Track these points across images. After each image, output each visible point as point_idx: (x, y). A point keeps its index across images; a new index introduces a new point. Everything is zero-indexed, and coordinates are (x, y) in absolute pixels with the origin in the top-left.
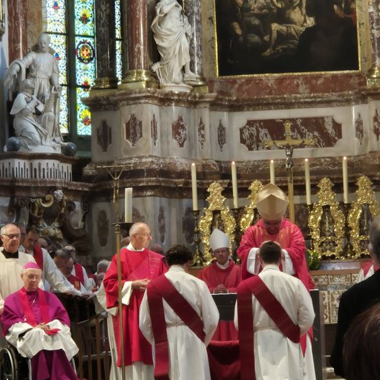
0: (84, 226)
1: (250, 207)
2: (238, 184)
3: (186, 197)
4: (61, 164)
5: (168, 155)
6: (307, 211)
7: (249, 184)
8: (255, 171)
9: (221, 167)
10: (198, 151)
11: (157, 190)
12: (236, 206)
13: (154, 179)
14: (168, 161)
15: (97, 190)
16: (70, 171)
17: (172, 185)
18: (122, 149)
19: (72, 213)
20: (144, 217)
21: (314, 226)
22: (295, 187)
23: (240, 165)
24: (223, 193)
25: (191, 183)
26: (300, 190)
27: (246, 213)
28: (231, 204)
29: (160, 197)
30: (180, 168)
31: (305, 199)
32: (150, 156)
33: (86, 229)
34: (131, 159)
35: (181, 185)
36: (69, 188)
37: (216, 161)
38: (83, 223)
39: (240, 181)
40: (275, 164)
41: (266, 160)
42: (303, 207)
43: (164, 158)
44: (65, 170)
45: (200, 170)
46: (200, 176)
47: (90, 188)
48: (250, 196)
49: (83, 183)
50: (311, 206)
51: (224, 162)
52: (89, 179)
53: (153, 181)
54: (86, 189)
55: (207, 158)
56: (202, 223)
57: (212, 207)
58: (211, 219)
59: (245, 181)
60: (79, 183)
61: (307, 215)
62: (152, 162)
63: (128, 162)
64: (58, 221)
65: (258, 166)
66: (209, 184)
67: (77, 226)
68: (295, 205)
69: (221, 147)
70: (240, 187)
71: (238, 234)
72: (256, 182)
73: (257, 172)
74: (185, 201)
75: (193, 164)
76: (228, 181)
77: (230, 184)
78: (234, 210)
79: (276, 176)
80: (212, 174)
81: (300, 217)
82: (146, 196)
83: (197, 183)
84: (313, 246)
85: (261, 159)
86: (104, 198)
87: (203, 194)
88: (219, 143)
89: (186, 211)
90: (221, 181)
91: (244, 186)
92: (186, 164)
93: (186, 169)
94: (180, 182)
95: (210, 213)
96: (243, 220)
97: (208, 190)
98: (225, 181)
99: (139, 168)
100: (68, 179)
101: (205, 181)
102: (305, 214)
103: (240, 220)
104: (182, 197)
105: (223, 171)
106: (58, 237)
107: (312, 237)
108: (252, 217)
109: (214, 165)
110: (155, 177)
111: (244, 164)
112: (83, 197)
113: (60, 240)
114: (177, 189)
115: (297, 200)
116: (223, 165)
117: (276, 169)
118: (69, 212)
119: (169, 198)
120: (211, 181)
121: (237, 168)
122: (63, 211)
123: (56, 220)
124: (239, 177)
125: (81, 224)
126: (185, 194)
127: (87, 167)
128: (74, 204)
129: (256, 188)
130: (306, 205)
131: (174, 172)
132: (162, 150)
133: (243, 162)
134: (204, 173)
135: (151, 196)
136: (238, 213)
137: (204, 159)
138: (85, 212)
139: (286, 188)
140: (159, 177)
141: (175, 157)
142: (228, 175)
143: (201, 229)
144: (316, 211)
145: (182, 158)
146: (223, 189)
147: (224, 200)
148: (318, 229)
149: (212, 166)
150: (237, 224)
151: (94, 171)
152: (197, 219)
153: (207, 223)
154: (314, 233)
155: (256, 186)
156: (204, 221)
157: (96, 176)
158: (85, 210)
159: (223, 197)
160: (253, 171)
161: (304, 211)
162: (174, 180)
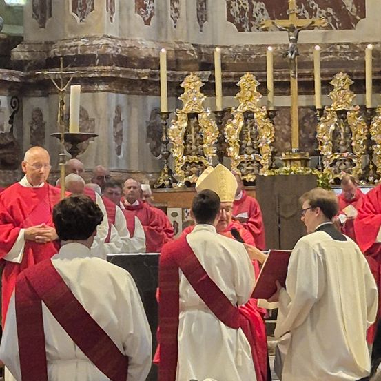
0: (12, 127)
1: (238, 110)
2: (223, 78)
3: (152, 94)
5: (129, 35)
6: (315, 116)
7: (238, 78)
8: (246, 60)
9: (200, 54)
10: (169, 29)
11: (113, 83)
12: (220, 109)
13: (109, 67)
14: (128, 43)
15: (31, 81)
17: (134, 78)
18: (66, 26)
20: (94, 120)
21: (325, 137)
22: (300, 84)
23: (226, 52)
24: (202, 90)
25: (159, 75)
26: (307, 87)
27: (233, 118)
28: (213, 105)
29: (117, 92)
30: (145, 54)
31: (313, 100)
32: (105, 37)
33: (15, 135)
34: (78, 39)
35: (146, 78)
37: (194, 45)
38: (11, 125)
39: (225, 74)
40: (274, 51)
41: (262, 46)
42: (310, 111)
43: (122, 40)
45: (172, 56)
46: (173, 65)
47: (21, 78)
48: (238, 94)
49: (12, 71)
50: (322, 110)
51: (204, 46)
52: (20, 65)
53: (107, 72)
54: (16, 80)
55: (183, 41)
56: (173, 130)
57: (186, 108)
58: (185, 124)
59: (233, 74)
60: (7, 71)
62: (107, 44)
63: (73, 43)
65: (251, 54)
66: (184, 77)
67: (2, 129)
68: (299, 108)
69: (201, 26)
70: (226, 81)
71: (221, 146)
72: (247, 75)
73: (248, 61)
74: (151, 99)
75: (163, 50)
76: (210, 72)
77: (212, 77)
78: (216, 112)
79: (274, 67)
80: (187, 62)
81: (305, 125)
82: (97, 91)
83: (168, 75)
84: (322, 164)
86: (40, 92)
87: (176, 89)
88: (199, 21)
89: (152, 112)
90: (200, 73)
91: (231, 80)
92: (153, 48)
93: (153, 55)
94: (144, 73)
95: (186, 117)
96: (229, 126)
97: (182, 85)
98: (206, 72)
99: (89, 52)
101: (178, 73)
102: (312, 120)
103: (225, 127)
104: (147, 93)
105: (203, 60)
107: (322, 153)
108: (241, 124)
109: (191, 51)
110: (111, 65)
111: (231, 49)
112: (10, 89)
114: (141, 82)
115: (303, 101)
116: (203, 51)
117: (274, 57)
120: (186, 73)
121: (222, 55)
124: (224, 67)
125: (7, 127)
126: (150, 90)
127: (18, 48)
129: (247, 84)
130: (314, 109)
131: (137, 59)
132: (120, 28)
133: (230, 47)
134: (177, 61)
135: (104, 91)
136: (222, 117)
137: (177, 43)
138: (13, 110)
139: (288, 84)
140: (117, 66)
141: (138, 39)
142: (210, 64)
143: (171, 138)
144: (328, 118)
145: (147, 40)
146: (202, 85)
147: (203, 99)
148: (330, 142)
149: (188, 52)
150: (220, 133)
151: (27, 54)
152: (166, 124)
153: (180, 129)
154: (324, 147)
155: (247, 81)
156: (176, 127)
157: (30, 61)
158: (13, 108)
159: (202, 95)
160: (242, 60)
161: (311, 117)
162: (135, 70)
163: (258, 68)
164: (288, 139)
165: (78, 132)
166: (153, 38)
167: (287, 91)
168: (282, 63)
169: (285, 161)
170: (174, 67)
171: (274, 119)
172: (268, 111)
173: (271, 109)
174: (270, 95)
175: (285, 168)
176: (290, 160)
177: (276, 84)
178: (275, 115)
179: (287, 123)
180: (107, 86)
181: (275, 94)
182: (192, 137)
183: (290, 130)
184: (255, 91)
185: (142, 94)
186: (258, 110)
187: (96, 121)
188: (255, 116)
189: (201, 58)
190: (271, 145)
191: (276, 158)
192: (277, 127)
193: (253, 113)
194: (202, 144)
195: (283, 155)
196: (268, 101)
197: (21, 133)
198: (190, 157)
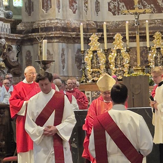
0: (18, 59)
1: (114, 49)
2: (107, 35)
3: (77, 43)
4: (4, 24)
5: (67, 18)
6: (147, 51)
7: (114, 35)
8: (117, 27)
9: (97, 25)
10: (84, 16)
11: (60, 39)
12: (106, 48)
13: (59, 32)
14: (66, 22)
15: (25, 39)
16: (9, 27)
17: (69, 36)
18: (40, 14)
19: (10, 52)
20: (52, 54)
21: (151, 60)
22: (140, 37)
23: (108, 24)
24: (98, 41)
25: (80, 35)
26: (143, 38)
27: (112, 52)
28: (103, 47)
29: (62, 43)
30: (73, 26)
31: (146, 44)
32: (57, 19)
33: (19, 62)
34: (45, 20)
35: (74, 36)
36: (9, 38)
37: (94, 22)
39: (108, 33)
40: (129, 23)
41: (124, 21)
42: (145, 48)
43: (64, 20)
44: (6, 27)
45: (85, 27)
46: (86, 30)
47: (21, 37)
48: (114, 42)
49: (17, 35)
50: (150, 48)
51: (99, 22)
52: (20, 32)
53: (58, 34)
54: (19, 38)
55: (89, 20)
56: (86, 58)
57: (92, 49)
58: (92, 56)
59: (111, 33)
60: (15, 35)
61: (148, 53)
62: (57, 22)
63: (43, 22)
64: (2, 57)
65: (119, 25)
66: (90, 35)
67: (14, 60)
68: (140, 47)
69: (97, 13)
70: (108, 37)
71: (107, 64)
72: (118, 34)
73: (118, 28)
74: (77, 45)
75: (82, 24)
76: (102, 33)
77: (103, 35)
78: (105, 50)
79: (129, 30)
80: (92, 29)
81: (143, 54)
82: (54, 42)
83: (84, 35)
85: (120, 20)
86: (29, 43)
87: (87, 41)
88: (96, 11)
89: (77, 50)
90: (97, 33)
91: (111, 36)
92: (77, 24)
93: (77, 26)
94: (74, 34)
95: (91, 52)
96: (110, 56)
97: (90, 39)
98: (100, 33)
99: (50, 26)
100: (8, 32)
101: (88, 34)
102: (146, 52)
104: (75, 43)
105: (99, 28)
106: (2, 66)
107: (150, 66)
108: (116, 55)
109: (93, 24)
110: (59, 31)
111: (110, 23)
112: (17, 42)
113: (3, 68)
114: (72, 38)
115: (142, 44)
116: (98, 24)
117: (129, 26)
118: (9, 52)
119: (67, 43)
120: (91, 33)
121: (107, 25)
122: (5, 51)
123: (1, 56)
124: (107, 31)
125: (16, 59)
126: (76, 41)
127: (19, 25)
128: (12, 47)
129: (118, 38)
131: (70, 28)
132: (63, 15)
133: (110, 22)
134: (87, 29)
135: (57, 42)
136: (107, 52)
137: (87, 21)
138: (18, 51)
139: (135, 37)
140: (62, 31)
141: (71, 19)
142: (101, 30)
143: (86, 61)
144: (152, 51)
145: (75, 20)
146: (98, 38)
147: (99, 45)
148: (154, 62)
149: (92, 25)
150: (107, 59)
151: (23, 27)
152: (83, 56)
153: (90, 58)
154: (151, 64)
155: (118, 37)
156: (88, 57)
157: (25, 30)
158: (18, 50)
159: (98, 43)
160: (115, 27)
161: (145, 51)
162: (70, 33)
163: (122, 31)
164: (136, 60)
165: (46, 60)
166: (77, 19)
167: (135, 40)
168: (132, 28)
169: (135, 70)
170: (86, 31)
171: (130, 52)
172: (127, 49)
173: (128, 48)
174: (128, 42)
175: (134, 73)
176: (137, 70)
177: (130, 37)
178: (130, 51)
179: (135, 54)
180: (58, 40)
181: (130, 41)
182: (94, 61)
183: (136, 57)
184: (121, 41)
185: (73, 43)
186: (122, 49)
187: (54, 55)
188: (121, 51)
189: (98, 27)
190: (128, 63)
191: (130, 69)
192: (131, 56)
193: (121, 50)
194: (99, 64)
195: (134, 67)
196: (127, 45)
197: (22, 61)
198: (94, 69)
